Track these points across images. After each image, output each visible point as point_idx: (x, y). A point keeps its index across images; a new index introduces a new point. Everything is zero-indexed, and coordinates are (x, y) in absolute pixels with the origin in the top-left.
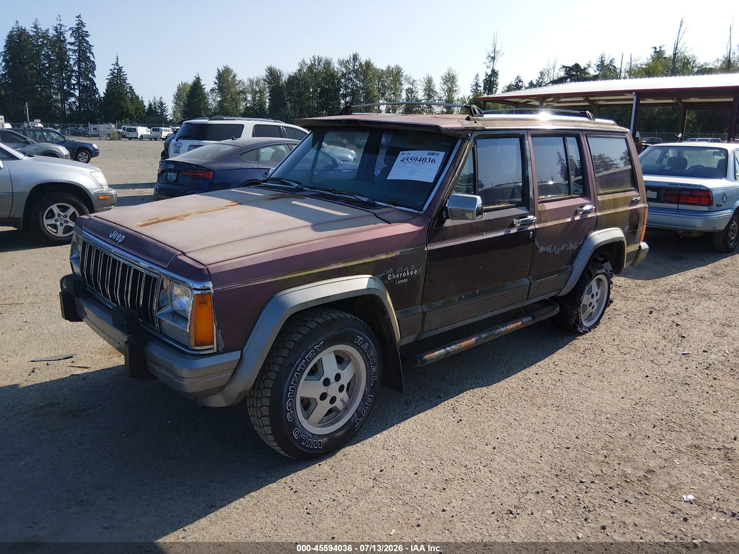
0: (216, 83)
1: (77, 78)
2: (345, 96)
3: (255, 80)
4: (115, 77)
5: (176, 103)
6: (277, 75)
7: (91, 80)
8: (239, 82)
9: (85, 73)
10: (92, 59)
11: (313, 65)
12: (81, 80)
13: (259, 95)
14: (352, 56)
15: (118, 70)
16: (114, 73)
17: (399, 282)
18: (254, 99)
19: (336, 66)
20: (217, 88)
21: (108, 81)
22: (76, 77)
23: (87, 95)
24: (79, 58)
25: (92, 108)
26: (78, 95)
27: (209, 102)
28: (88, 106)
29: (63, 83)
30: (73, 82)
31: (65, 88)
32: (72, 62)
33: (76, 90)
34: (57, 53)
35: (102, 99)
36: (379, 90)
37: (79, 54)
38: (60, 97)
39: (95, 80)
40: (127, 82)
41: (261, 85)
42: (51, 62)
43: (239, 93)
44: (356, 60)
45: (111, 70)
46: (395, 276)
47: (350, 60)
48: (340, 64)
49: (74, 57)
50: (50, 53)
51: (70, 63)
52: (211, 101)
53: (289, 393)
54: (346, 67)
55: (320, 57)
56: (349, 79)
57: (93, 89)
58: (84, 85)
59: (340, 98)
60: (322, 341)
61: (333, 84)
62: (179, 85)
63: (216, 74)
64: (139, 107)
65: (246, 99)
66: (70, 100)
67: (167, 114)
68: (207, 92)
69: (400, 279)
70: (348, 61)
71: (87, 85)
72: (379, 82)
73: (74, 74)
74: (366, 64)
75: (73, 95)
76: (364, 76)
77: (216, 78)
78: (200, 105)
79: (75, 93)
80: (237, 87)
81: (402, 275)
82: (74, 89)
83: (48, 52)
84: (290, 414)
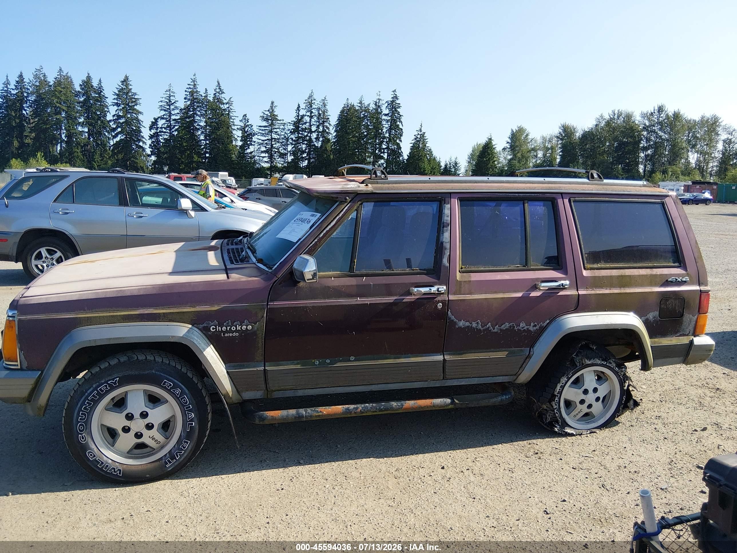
0: (508, 143)
1: (387, 144)
2: (645, 149)
3: (548, 137)
4: (418, 141)
5: (469, 162)
6: (571, 131)
7: (398, 145)
8: (531, 140)
9: (393, 139)
10: (401, 127)
11: (611, 119)
12: (390, 145)
13: (550, 151)
14: (656, 108)
15: (421, 135)
16: (417, 138)
17: (226, 335)
18: (544, 155)
19: (638, 118)
20: (509, 147)
21: (412, 145)
22: (387, 142)
23: (393, 157)
24: (390, 127)
25: (396, 169)
26: (386, 158)
27: (500, 161)
28: (392, 167)
29: (375, 148)
30: (384, 147)
31: (377, 152)
32: (385, 130)
33: (385, 154)
34: (374, 123)
35: (405, 160)
36: (689, 141)
37: (391, 123)
38: (372, 160)
39: (401, 145)
40: (427, 145)
41: (553, 142)
42: (368, 131)
43: (529, 151)
44: (662, 111)
45: (415, 135)
46: (220, 328)
47: (655, 113)
48: (642, 117)
49: (387, 126)
50: (369, 123)
51: (384, 131)
52: (502, 159)
53: (80, 418)
54: (649, 119)
55: (620, 111)
56: (651, 131)
57: (398, 152)
58: (392, 149)
59: (640, 151)
60: (117, 378)
61: (633, 137)
62: (475, 146)
63: (509, 134)
64: (434, 167)
65: (536, 156)
66: (379, 162)
67: (459, 173)
68: (500, 151)
69: (227, 332)
70: (652, 114)
71: (394, 149)
72: (689, 133)
73: (385, 140)
74: (674, 115)
75: (382, 158)
76: (670, 128)
77: (509, 138)
78: (489, 164)
79: (384, 156)
80: (528, 145)
81: (230, 329)
82: (384, 152)
83: (367, 123)
84: (82, 436)
